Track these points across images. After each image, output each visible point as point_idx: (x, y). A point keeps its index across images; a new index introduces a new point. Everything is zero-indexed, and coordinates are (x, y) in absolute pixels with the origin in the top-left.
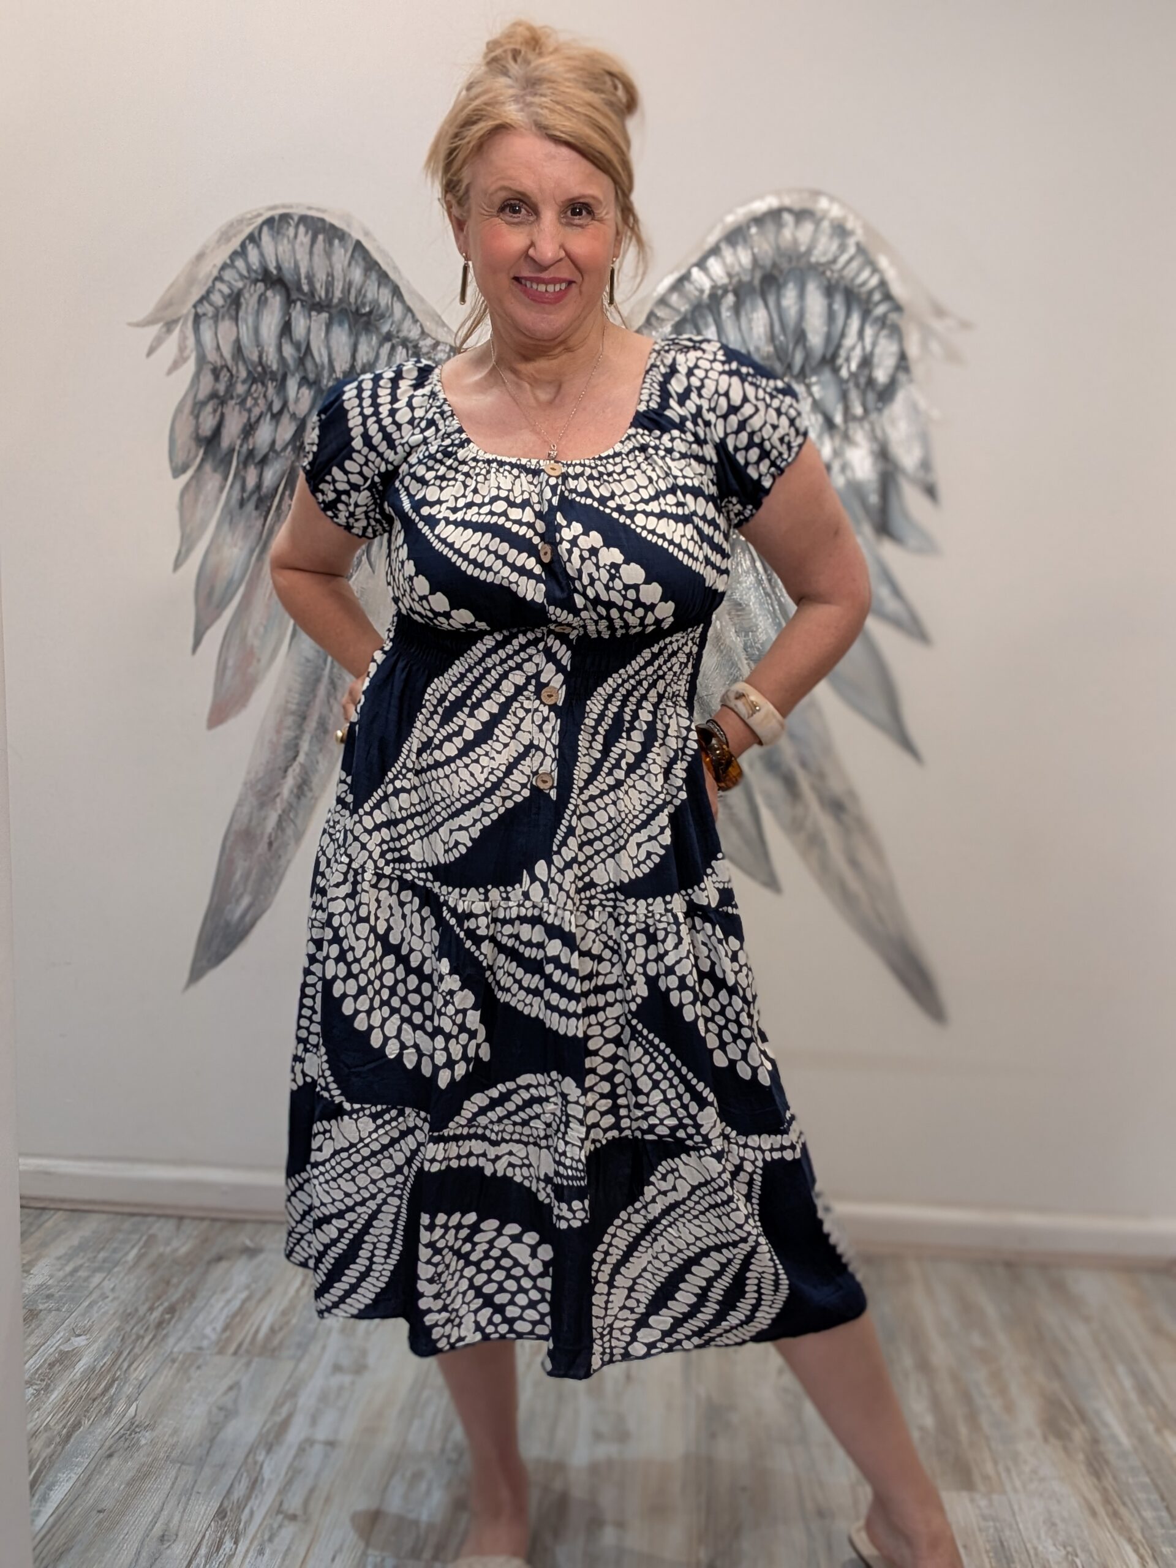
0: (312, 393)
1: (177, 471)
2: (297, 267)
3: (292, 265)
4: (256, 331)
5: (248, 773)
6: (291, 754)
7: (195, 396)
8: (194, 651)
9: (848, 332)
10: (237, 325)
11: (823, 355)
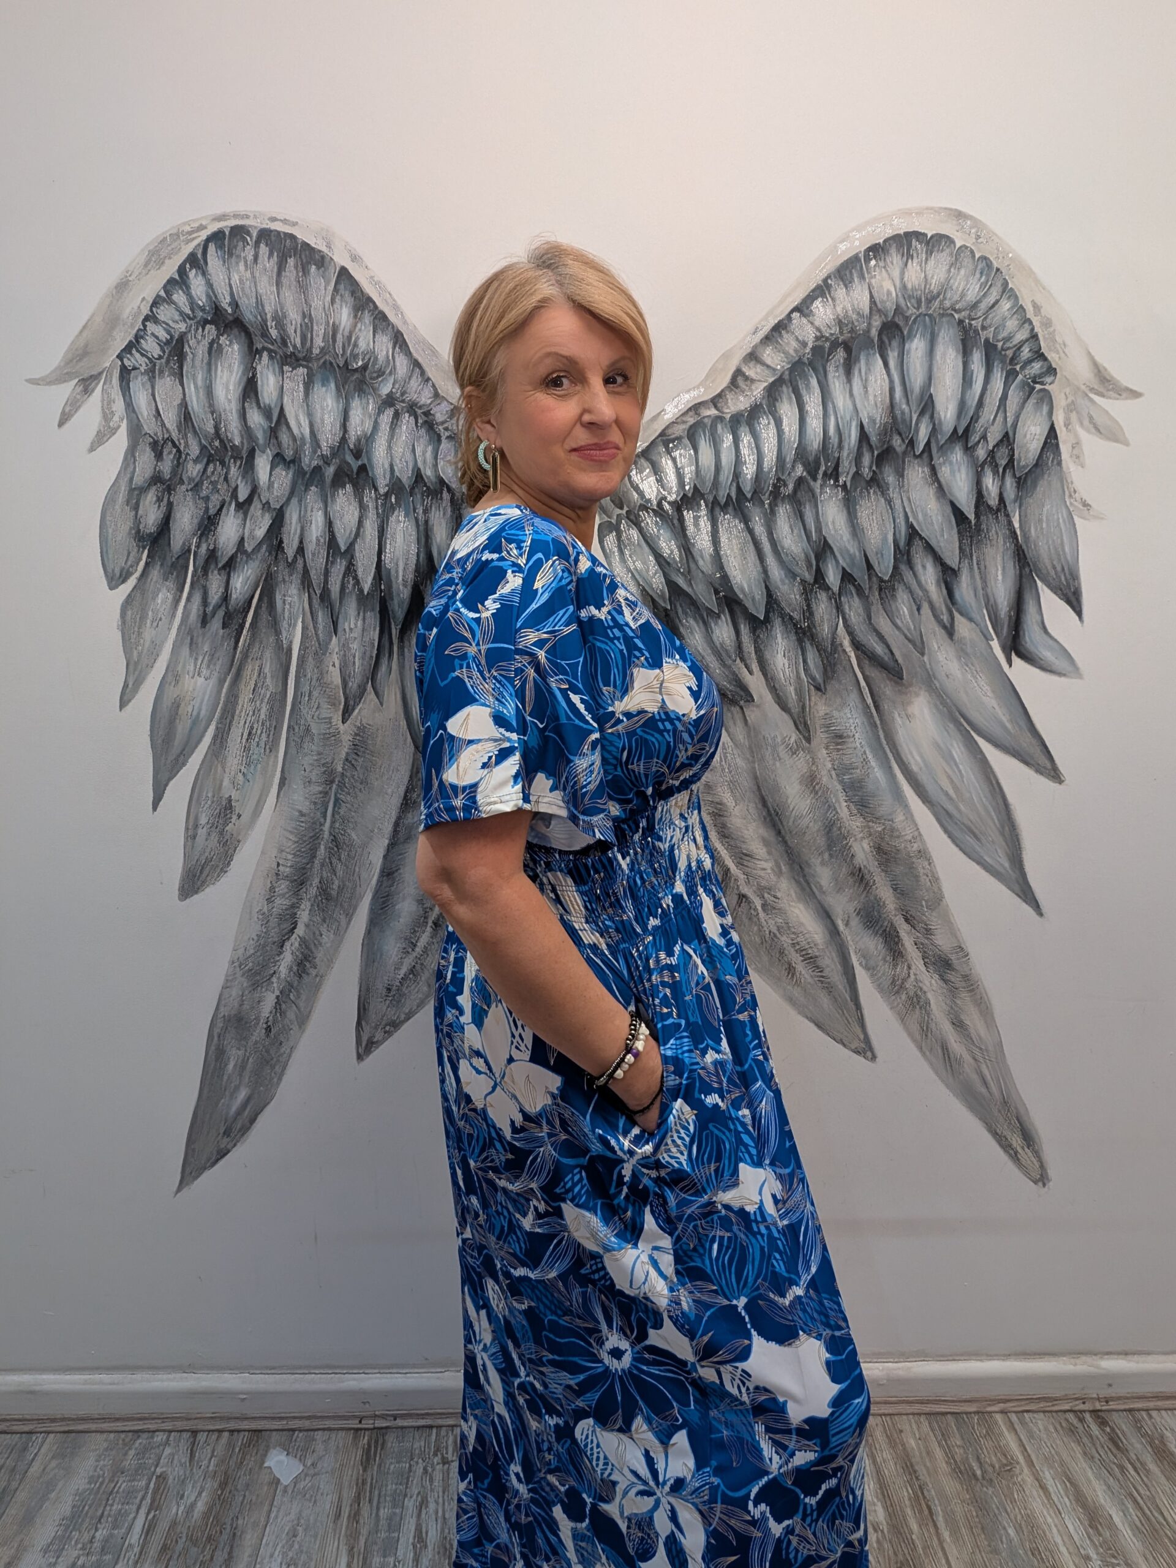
0: (290, 475)
1: (115, 579)
2: (259, 303)
3: (254, 301)
4: (209, 392)
5: (235, 949)
6: (286, 927)
7: (131, 479)
8: (155, 808)
9: (987, 400)
10: (182, 384)
11: (955, 430)
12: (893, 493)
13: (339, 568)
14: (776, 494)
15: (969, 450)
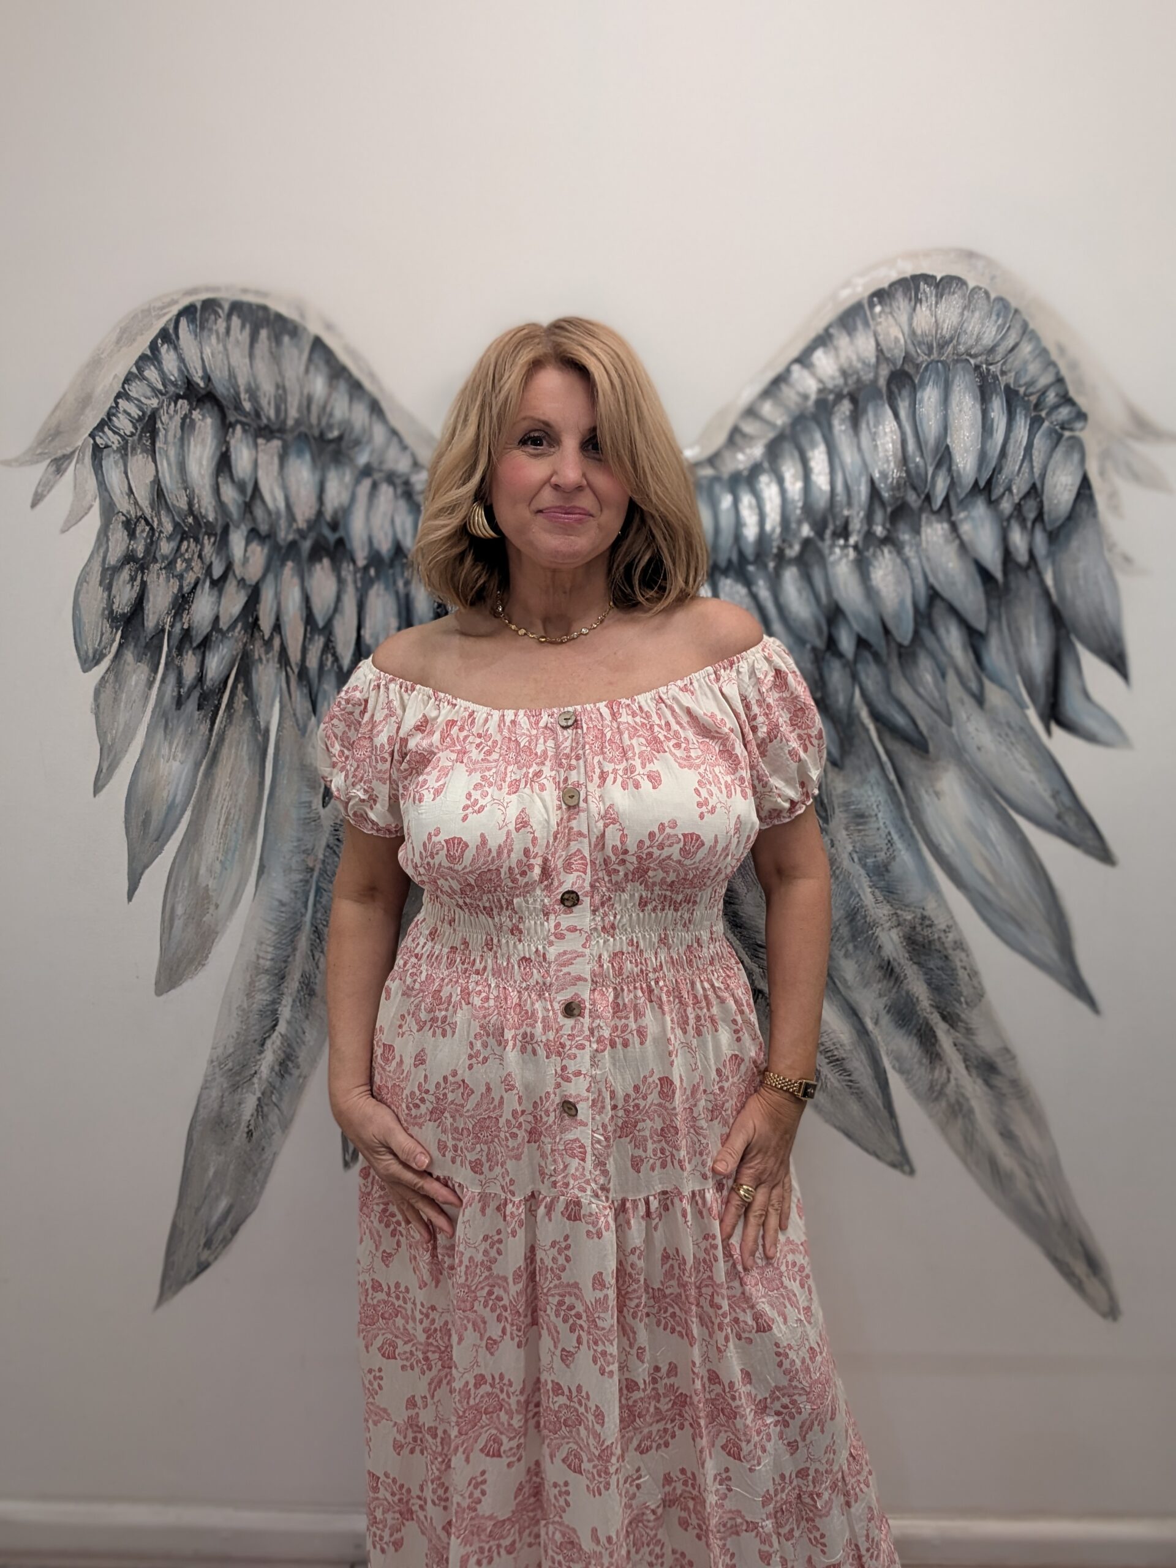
0: (266, 551)
1: (89, 661)
2: (232, 376)
3: (227, 373)
4: (182, 467)
5: (214, 1048)
6: (268, 1023)
7: (104, 560)
8: (130, 896)
9: (1011, 449)
10: (155, 461)
11: (976, 483)
12: (908, 551)
13: (317, 645)
14: (780, 557)
15: (993, 503)
